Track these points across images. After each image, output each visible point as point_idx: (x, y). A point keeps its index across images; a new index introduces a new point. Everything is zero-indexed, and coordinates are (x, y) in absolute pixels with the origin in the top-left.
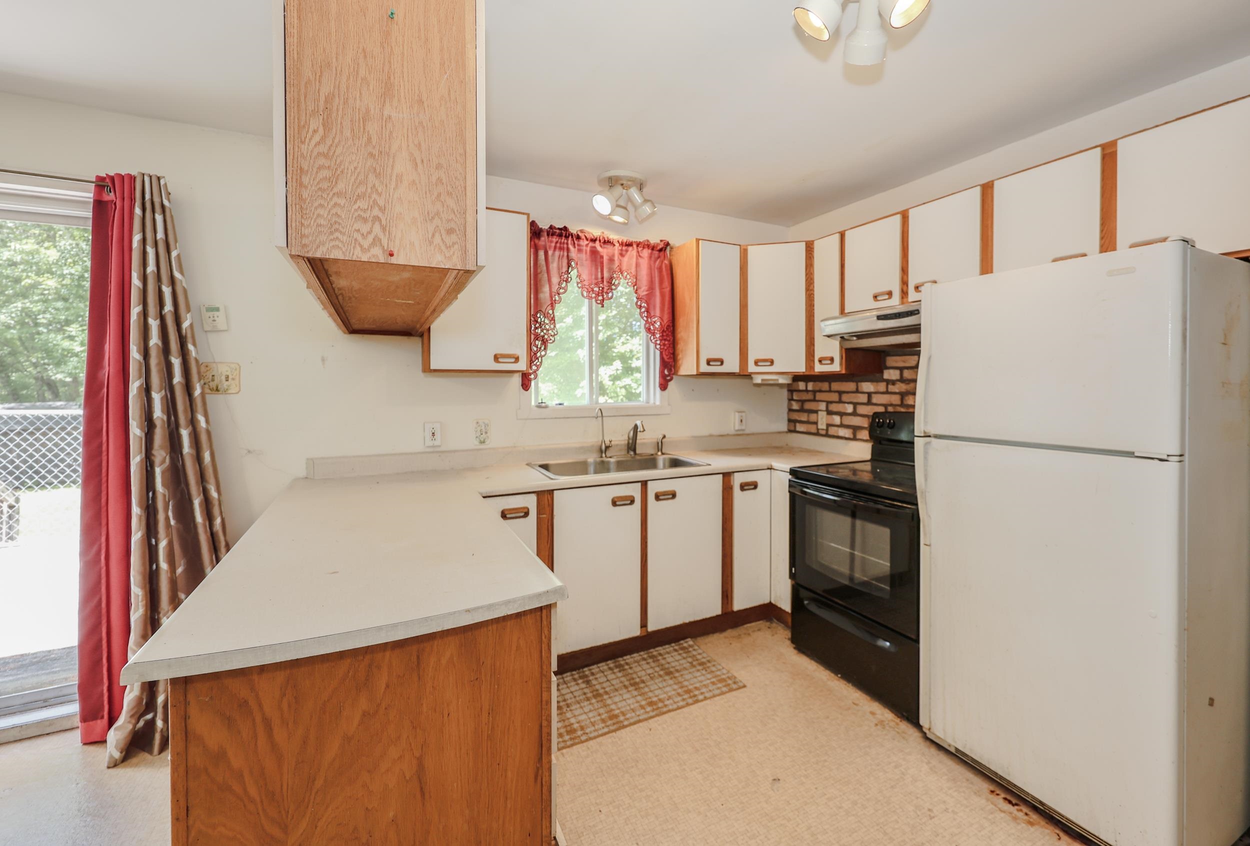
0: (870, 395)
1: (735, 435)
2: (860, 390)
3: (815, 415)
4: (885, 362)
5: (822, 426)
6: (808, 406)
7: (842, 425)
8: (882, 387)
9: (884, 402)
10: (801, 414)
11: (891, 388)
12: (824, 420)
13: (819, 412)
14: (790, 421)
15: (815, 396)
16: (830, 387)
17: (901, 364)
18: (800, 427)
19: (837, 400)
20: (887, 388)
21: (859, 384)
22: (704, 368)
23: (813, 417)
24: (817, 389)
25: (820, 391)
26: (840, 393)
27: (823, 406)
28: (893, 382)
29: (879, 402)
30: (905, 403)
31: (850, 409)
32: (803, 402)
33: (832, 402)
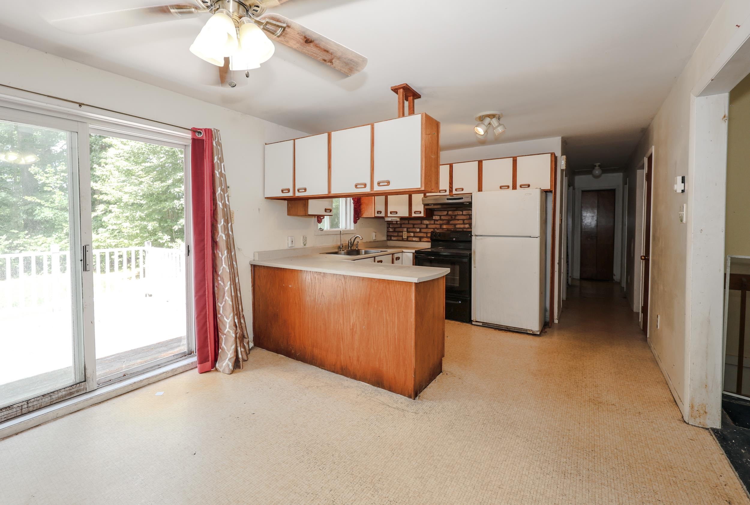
0: (427, 225)
1: (374, 242)
2: (423, 223)
3: (401, 233)
4: (433, 213)
5: (405, 237)
6: (397, 230)
7: (414, 237)
8: (432, 222)
9: (433, 227)
10: (394, 233)
11: (436, 222)
12: (406, 235)
13: (404, 232)
14: (388, 236)
15: (401, 226)
16: (409, 222)
17: (440, 214)
18: (393, 238)
19: (412, 227)
20: (434, 222)
21: (422, 221)
22: (377, 215)
23: (400, 234)
24: (402, 223)
25: (404, 224)
26: (414, 224)
27: (405, 229)
28: (437, 220)
29: (431, 227)
30: (442, 227)
31: (418, 230)
32: (395, 228)
33: (410, 228)
